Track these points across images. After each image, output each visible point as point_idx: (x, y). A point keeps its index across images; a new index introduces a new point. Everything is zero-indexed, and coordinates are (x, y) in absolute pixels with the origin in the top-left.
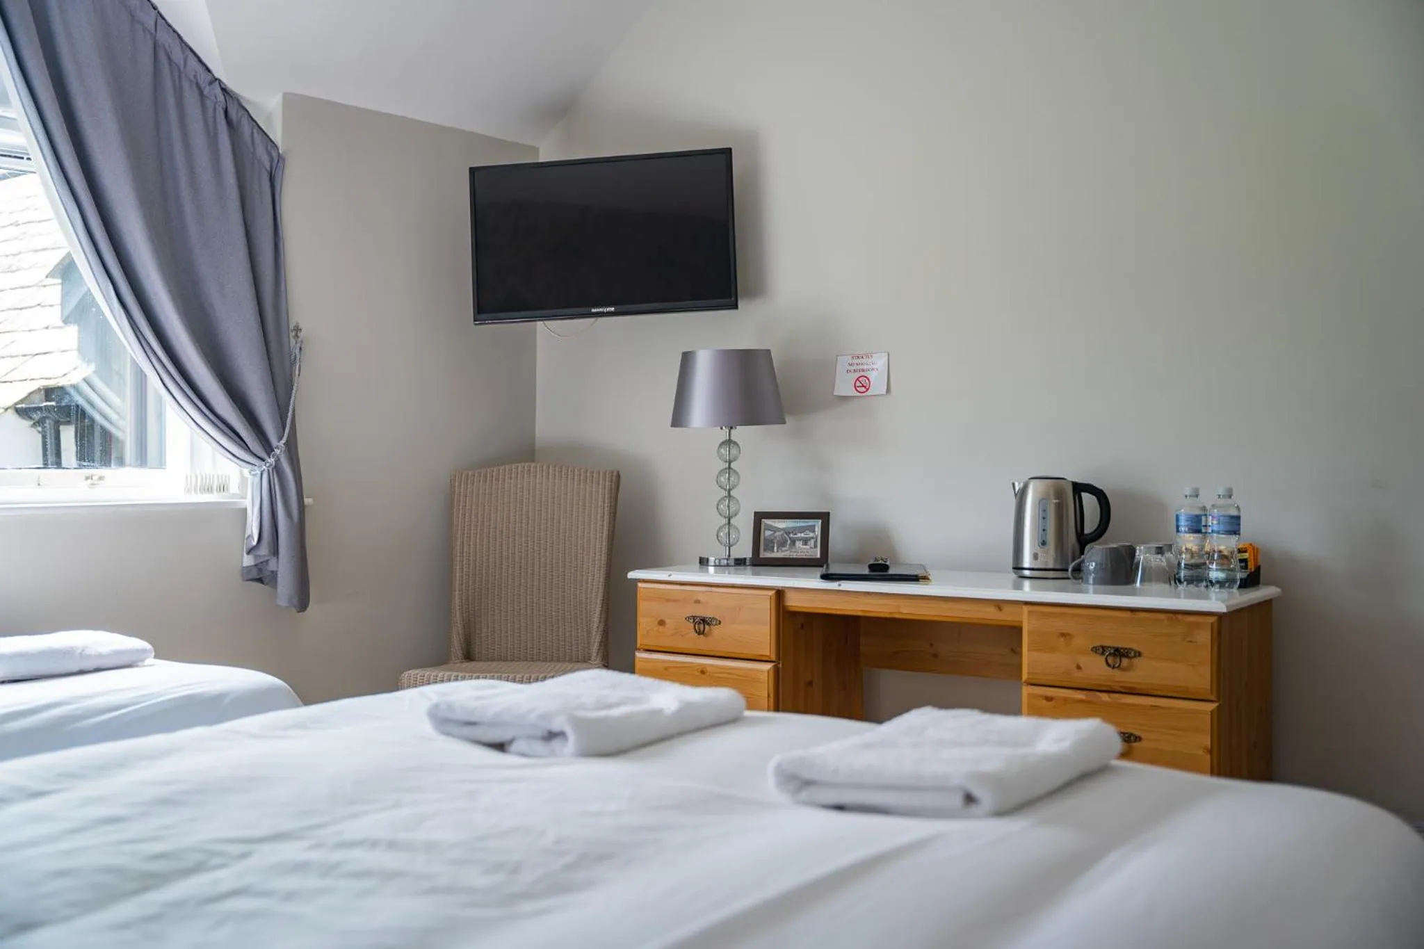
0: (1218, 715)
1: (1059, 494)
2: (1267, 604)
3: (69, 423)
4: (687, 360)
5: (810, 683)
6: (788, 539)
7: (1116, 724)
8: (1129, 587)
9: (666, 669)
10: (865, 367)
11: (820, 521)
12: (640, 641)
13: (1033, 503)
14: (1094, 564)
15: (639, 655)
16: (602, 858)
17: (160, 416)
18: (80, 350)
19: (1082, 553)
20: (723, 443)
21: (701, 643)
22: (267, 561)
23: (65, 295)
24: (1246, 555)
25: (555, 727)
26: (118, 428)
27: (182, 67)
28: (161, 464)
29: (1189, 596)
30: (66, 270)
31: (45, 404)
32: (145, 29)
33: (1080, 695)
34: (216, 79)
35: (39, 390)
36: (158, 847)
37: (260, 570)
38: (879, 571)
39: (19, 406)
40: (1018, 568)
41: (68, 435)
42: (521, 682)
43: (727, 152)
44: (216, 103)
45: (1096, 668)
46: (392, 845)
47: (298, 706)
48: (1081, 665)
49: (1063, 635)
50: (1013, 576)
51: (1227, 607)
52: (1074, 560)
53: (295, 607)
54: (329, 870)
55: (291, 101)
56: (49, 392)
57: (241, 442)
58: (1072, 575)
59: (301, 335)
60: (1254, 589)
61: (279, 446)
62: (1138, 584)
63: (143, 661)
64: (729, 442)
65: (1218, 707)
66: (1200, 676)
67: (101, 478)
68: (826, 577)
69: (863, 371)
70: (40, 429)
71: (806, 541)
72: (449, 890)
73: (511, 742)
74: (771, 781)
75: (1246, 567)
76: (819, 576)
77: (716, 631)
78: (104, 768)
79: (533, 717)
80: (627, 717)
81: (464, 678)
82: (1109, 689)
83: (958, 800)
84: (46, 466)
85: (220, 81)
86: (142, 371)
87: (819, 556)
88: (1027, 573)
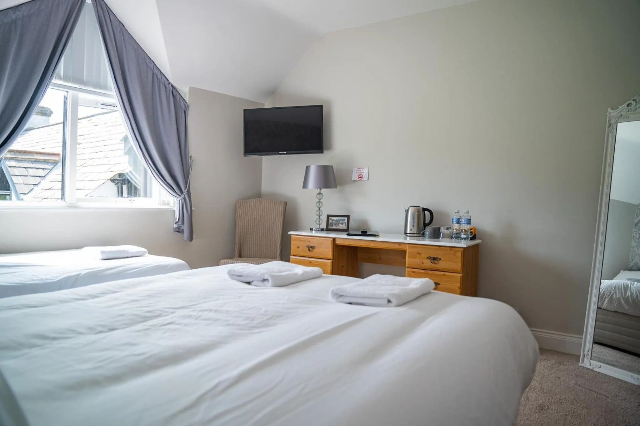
0: (462, 277)
1: (419, 211)
2: (478, 245)
3: (125, 184)
4: (308, 168)
5: (343, 267)
6: (337, 223)
7: (433, 280)
8: (438, 239)
9: (299, 261)
10: (361, 172)
11: (347, 218)
12: (292, 253)
13: (411, 214)
14: (428, 232)
15: (291, 257)
16: (279, 317)
17: (151, 183)
18: (129, 162)
19: (425, 229)
20: (318, 194)
21: (310, 254)
22: (181, 226)
23: (125, 146)
24: (472, 231)
25: (265, 278)
26: (139, 186)
27: (160, 79)
28: (151, 196)
29: (456, 242)
30: (125, 139)
31: (119, 178)
32: (151, 69)
33: (423, 271)
34: (170, 83)
35: (117, 174)
36: (149, 309)
37: (179, 229)
38: (364, 233)
39: (112, 179)
40: (406, 233)
41: (125, 187)
42: (256, 264)
43: (321, 106)
44: (170, 90)
45: (428, 263)
46: (216, 311)
47: (189, 269)
48: (423, 262)
49: (419, 253)
50: (404, 235)
51: (466, 246)
52: (422, 231)
53: (189, 240)
54: (197, 318)
55: (192, 90)
56: (120, 175)
57: (174, 190)
58: (422, 235)
59: (192, 159)
60: (474, 240)
61: (185, 192)
62: (441, 238)
63: (145, 254)
64: (320, 193)
65: (463, 275)
66: (458, 266)
67: (134, 200)
68: (348, 235)
69: (361, 173)
70: (117, 186)
71: (342, 224)
72: (233, 325)
73: (252, 282)
74: (330, 295)
75: (472, 234)
76: (346, 234)
77: (315, 250)
78: (134, 285)
79: (259, 274)
80: (287, 275)
81: (239, 263)
82: (431, 269)
83: (386, 301)
84: (118, 196)
85: (171, 83)
86: (146, 169)
87: (346, 228)
88: (408, 235)
